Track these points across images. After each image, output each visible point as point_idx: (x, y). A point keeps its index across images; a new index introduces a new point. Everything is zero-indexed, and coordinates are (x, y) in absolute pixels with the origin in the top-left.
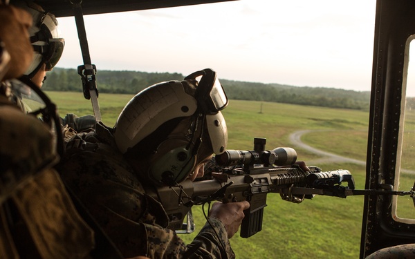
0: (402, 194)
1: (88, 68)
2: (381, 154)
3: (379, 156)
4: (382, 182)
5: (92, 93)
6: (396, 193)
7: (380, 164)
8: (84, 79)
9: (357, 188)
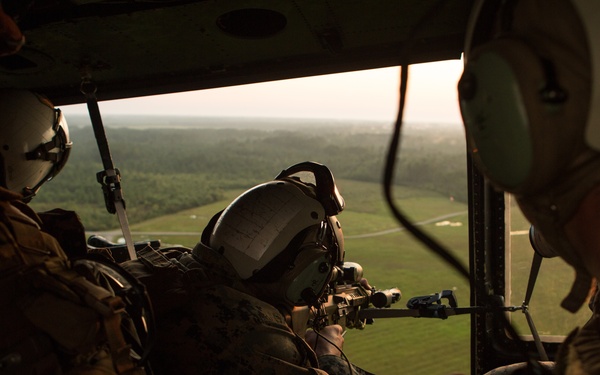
0: (513, 310)
1: (110, 174)
2: (486, 259)
3: (484, 262)
4: (491, 292)
5: (118, 206)
6: (508, 309)
7: (485, 271)
8: (106, 189)
9: (460, 306)
